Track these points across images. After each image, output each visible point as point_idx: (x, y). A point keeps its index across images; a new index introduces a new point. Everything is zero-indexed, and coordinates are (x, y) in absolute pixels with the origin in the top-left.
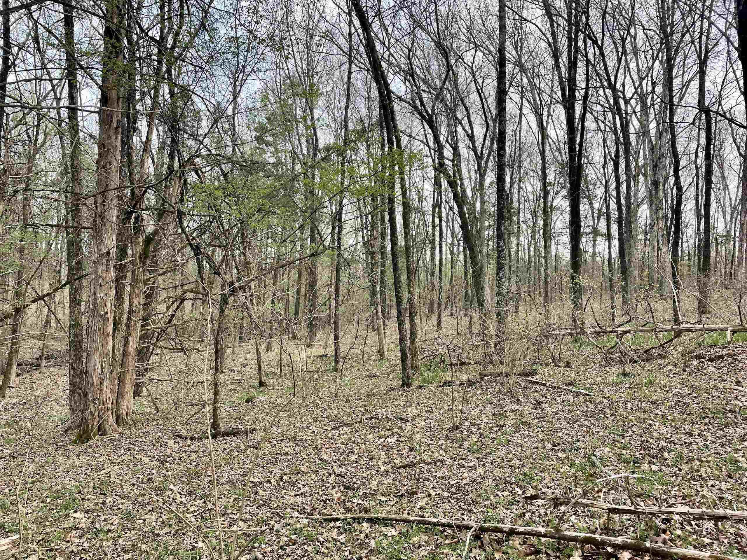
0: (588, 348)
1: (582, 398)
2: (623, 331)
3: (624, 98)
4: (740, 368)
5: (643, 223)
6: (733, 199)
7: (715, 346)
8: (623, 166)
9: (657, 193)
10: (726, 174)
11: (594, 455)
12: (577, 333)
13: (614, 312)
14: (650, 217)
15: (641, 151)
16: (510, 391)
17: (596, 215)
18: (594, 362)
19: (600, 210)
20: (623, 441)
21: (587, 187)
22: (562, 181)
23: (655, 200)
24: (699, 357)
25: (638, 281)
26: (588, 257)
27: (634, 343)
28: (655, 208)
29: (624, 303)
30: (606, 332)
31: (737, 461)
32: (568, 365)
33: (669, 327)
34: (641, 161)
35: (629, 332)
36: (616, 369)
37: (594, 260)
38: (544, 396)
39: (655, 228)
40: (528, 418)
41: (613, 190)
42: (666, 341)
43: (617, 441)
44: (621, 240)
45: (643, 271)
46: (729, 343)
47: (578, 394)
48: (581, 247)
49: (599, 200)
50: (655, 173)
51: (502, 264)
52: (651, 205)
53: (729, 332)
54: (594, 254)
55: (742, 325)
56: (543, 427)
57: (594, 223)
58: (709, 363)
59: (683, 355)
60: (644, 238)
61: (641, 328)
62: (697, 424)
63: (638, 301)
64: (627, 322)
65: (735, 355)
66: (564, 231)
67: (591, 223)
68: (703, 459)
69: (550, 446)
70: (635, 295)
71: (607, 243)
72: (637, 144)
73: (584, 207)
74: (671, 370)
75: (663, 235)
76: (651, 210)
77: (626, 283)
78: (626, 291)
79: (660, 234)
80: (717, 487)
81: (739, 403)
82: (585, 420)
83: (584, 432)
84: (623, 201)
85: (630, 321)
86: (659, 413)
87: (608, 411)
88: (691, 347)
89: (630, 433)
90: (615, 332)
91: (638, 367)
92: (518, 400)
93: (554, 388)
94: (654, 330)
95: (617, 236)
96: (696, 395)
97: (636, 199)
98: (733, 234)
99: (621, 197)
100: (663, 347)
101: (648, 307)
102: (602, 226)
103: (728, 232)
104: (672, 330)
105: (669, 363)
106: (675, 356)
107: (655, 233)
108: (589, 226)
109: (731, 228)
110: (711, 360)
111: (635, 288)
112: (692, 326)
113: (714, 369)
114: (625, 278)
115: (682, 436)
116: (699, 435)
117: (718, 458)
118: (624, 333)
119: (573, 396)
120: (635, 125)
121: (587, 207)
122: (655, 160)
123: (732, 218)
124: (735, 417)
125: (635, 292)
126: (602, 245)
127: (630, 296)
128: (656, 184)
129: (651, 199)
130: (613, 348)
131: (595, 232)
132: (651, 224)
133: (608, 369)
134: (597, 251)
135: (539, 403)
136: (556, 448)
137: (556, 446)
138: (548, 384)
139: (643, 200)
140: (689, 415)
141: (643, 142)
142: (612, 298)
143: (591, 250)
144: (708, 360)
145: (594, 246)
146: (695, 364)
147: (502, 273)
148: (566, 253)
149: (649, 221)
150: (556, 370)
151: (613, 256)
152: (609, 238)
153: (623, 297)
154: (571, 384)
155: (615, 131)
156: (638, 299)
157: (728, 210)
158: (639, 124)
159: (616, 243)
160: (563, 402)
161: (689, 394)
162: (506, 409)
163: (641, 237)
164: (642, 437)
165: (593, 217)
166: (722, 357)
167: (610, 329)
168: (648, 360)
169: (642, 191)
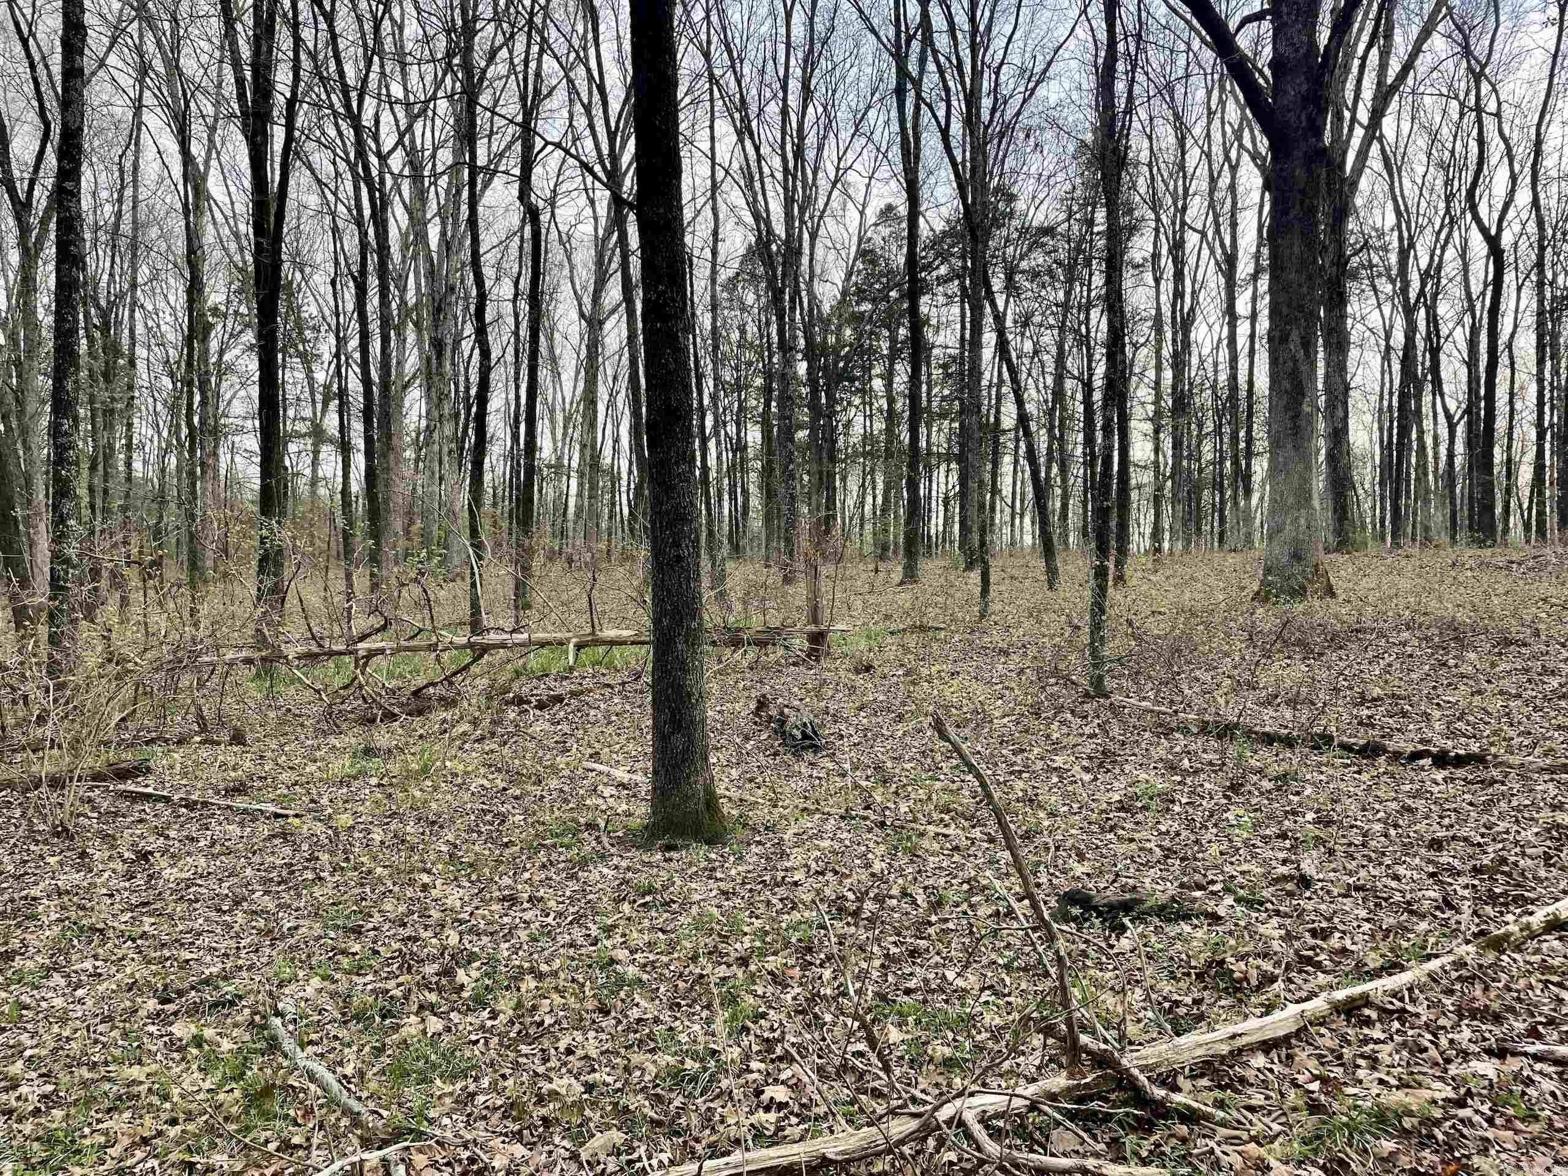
0: (292, 691)
1: (264, 830)
2: (369, 650)
3: (379, 154)
4: (592, 719)
5: (412, 427)
6: (568, 400)
7: (547, 675)
8: (376, 301)
9: (440, 365)
10: (558, 352)
11: (278, 1014)
12: (263, 659)
13: (351, 607)
14: (428, 413)
15: (411, 275)
16: (62, 832)
17: (319, 397)
18: (302, 725)
19: (327, 387)
20: (356, 948)
21: (300, 333)
22: (243, 309)
23: (436, 379)
24: (519, 701)
25: (402, 543)
26: (302, 485)
27: (390, 675)
28: (435, 398)
29: (375, 586)
30: (331, 654)
31: (613, 961)
32: (238, 738)
33: (464, 640)
34: (411, 297)
35: (382, 651)
36: (352, 739)
37: (313, 493)
38: (161, 833)
39: (436, 435)
40: (102, 913)
41: (355, 350)
42: (454, 667)
43: (344, 952)
44: (369, 454)
45: (411, 522)
46: (571, 669)
47: (252, 816)
48: (287, 463)
49: (326, 365)
50: (436, 324)
51: (67, 480)
52: (429, 389)
53: (571, 646)
54: (314, 482)
55: (593, 633)
56: (144, 935)
57: (315, 414)
58: (538, 712)
59: (490, 698)
60: (413, 456)
61: (406, 644)
62: (525, 870)
63: (403, 585)
64: (378, 630)
65: (582, 693)
66: (249, 424)
67: (308, 413)
68: (544, 968)
69: (152, 1005)
70: (395, 570)
71: (340, 459)
72: (404, 262)
73: (292, 377)
74: (465, 734)
75: (450, 452)
76: (429, 397)
77: (377, 544)
78: (377, 562)
79: (446, 449)
80: (580, 1053)
81: (600, 801)
82: (266, 893)
83: (260, 931)
84: (375, 376)
85: (384, 628)
86: (444, 848)
87: (325, 857)
88: (502, 679)
89: (377, 918)
90: (351, 653)
91: (400, 731)
92: (83, 855)
93: (191, 806)
94: (432, 648)
95: (362, 447)
96: (518, 792)
97: (401, 374)
98: (566, 462)
99: (372, 367)
100: (451, 683)
101: (423, 596)
102: (331, 422)
103: (559, 459)
104: (470, 645)
105: (461, 718)
106: (474, 701)
107: (436, 447)
108: (304, 419)
109: (563, 453)
110: (541, 706)
111: (396, 555)
112: (507, 636)
113: (547, 726)
114: (375, 533)
115: (494, 907)
116: (530, 900)
117: (573, 959)
118: (371, 654)
119: (242, 824)
120: (398, 218)
121: (300, 375)
122: (437, 297)
123: (565, 434)
124: (597, 838)
125: (397, 563)
126: (330, 463)
127: (384, 572)
128: (438, 345)
129: (429, 376)
130: (345, 687)
131: (318, 433)
132: (428, 426)
133: (333, 740)
134: (320, 474)
135: (144, 856)
136: (171, 1008)
137: (169, 1001)
138: (176, 797)
139: (414, 377)
140: (506, 845)
141: (414, 258)
142: (348, 576)
143: (308, 472)
144: (536, 707)
145: (315, 463)
146: (512, 716)
147: (68, 506)
148: (251, 473)
149: (424, 423)
150: (204, 753)
151: (355, 488)
152: (345, 448)
153: (372, 575)
154: (239, 789)
155: (359, 223)
156: (403, 579)
157: (560, 417)
158: (406, 216)
159: (359, 460)
160: (213, 844)
161: (505, 789)
162: (35, 892)
163: (409, 454)
164: (404, 925)
165: (314, 402)
166: (559, 699)
167: (342, 647)
168: (420, 713)
169: (412, 362)
